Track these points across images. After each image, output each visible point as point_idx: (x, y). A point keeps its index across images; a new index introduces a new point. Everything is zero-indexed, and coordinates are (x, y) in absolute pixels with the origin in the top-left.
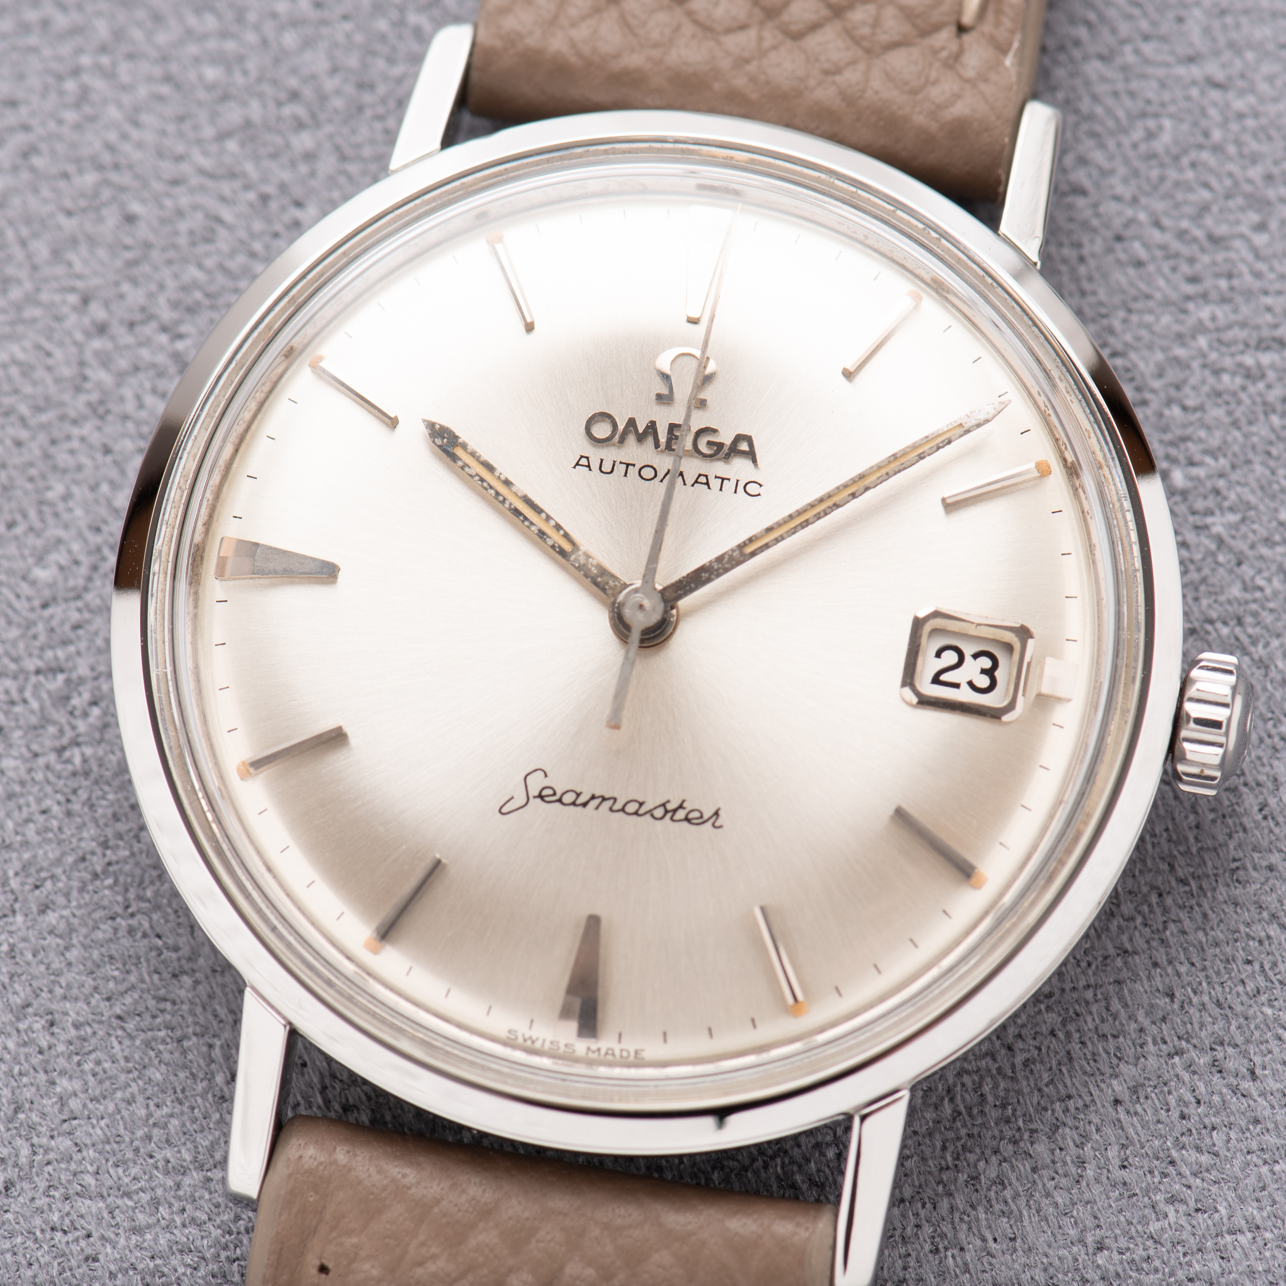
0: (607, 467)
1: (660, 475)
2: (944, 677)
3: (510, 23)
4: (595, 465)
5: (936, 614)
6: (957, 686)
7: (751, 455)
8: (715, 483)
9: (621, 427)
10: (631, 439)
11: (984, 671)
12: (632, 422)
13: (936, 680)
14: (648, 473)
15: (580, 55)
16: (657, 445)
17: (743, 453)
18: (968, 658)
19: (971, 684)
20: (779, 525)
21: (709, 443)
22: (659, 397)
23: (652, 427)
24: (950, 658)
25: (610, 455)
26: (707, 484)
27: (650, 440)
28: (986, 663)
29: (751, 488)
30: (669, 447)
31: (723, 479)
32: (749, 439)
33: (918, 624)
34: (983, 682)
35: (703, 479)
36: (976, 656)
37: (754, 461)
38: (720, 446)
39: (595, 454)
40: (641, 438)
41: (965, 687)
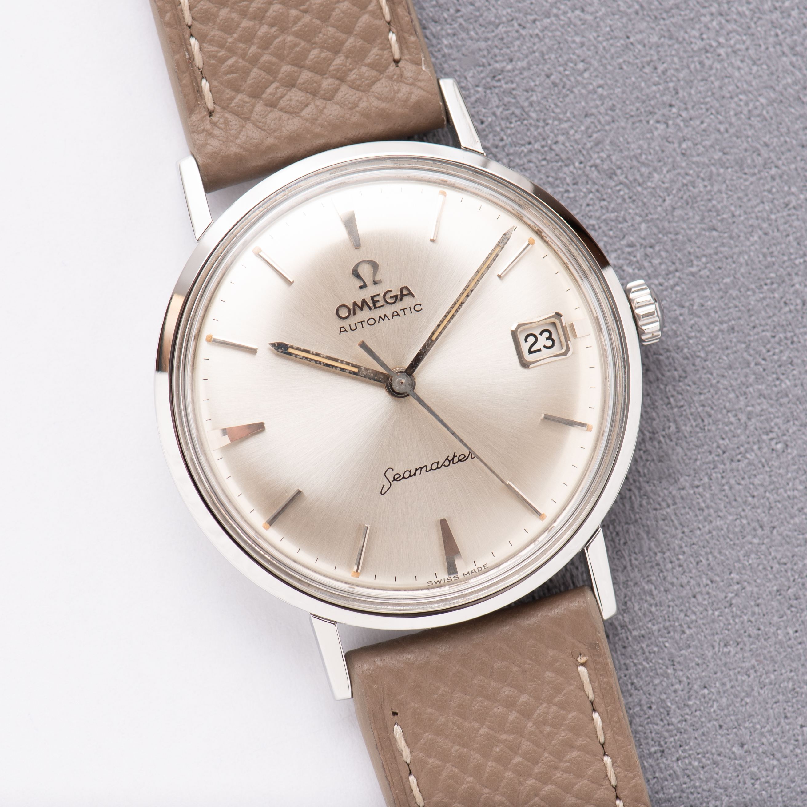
0: (353, 327)
1: (377, 320)
2: (533, 349)
3: (209, 149)
4: (348, 328)
5: (520, 326)
6: (540, 350)
7: (410, 294)
8: (401, 313)
9: (351, 308)
10: (357, 310)
11: (547, 339)
12: (355, 304)
13: (530, 352)
14: (372, 321)
15: (245, 150)
16: (370, 309)
17: (406, 295)
18: (539, 336)
19: (545, 347)
20: (442, 322)
21: (391, 297)
22: (361, 287)
23: (364, 301)
24: (531, 340)
25: (352, 321)
26: (398, 315)
27: (365, 307)
28: (546, 335)
29: (417, 308)
30: (375, 307)
31: (404, 310)
32: (407, 288)
33: (514, 334)
34: (549, 343)
35: (395, 314)
36: (541, 334)
37: (414, 296)
38: (396, 296)
39: (346, 324)
40: (361, 308)
41: (543, 349)
